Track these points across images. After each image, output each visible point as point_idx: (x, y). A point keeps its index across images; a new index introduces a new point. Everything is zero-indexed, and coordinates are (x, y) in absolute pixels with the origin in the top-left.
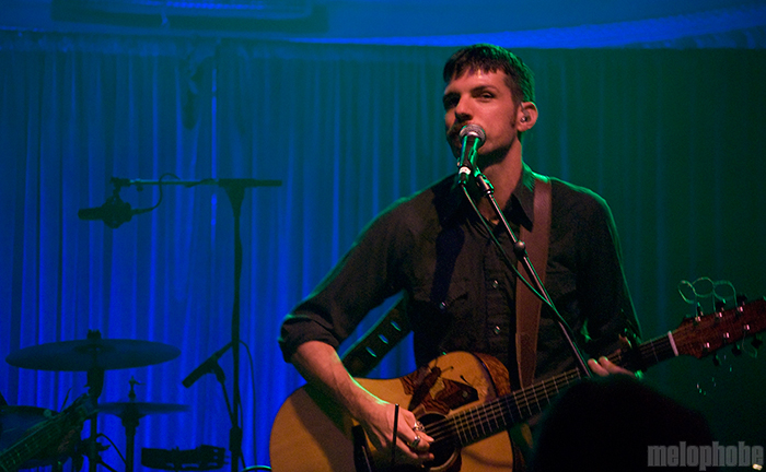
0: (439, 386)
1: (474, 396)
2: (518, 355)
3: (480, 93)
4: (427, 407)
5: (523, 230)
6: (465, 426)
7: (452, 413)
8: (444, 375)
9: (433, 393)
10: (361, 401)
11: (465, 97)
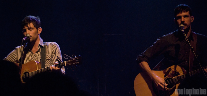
0: (171, 72)
1: (179, 74)
2: (189, 66)
3: (185, 16)
4: (168, 76)
5: (191, 41)
6: (176, 80)
7: (174, 77)
8: (172, 70)
9: (170, 73)
10: (153, 76)
11: (183, 17)
